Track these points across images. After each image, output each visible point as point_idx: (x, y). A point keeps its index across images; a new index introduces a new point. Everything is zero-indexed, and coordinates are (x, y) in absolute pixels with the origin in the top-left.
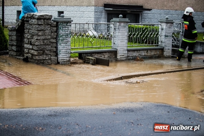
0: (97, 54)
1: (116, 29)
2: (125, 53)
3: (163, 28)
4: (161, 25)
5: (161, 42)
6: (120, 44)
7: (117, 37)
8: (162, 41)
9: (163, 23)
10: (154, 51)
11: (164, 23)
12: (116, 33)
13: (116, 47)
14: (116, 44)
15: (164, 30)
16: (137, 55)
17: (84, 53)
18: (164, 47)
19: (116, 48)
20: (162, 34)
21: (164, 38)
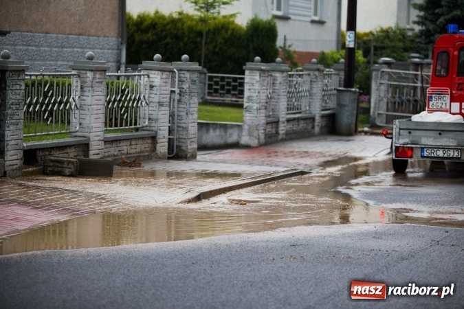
0: (59, 150)
1: (85, 89)
2: (100, 147)
3: (153, 84)
4: (148, 77)
5: (149, 119)
6: (94, 125)
7: (89, 107)
8: (152, 117)
9: (153, 72)
10: (140, 142)
11: (157, 72)
12: (85, 98)
13: (85, 134)
14: (84, 125)
15: (155, 88)
16: (116, 153)
17: (39, 149)
18: (156, 132)
19: (84, 137)
20: (151, 99)
21: (157, 110)
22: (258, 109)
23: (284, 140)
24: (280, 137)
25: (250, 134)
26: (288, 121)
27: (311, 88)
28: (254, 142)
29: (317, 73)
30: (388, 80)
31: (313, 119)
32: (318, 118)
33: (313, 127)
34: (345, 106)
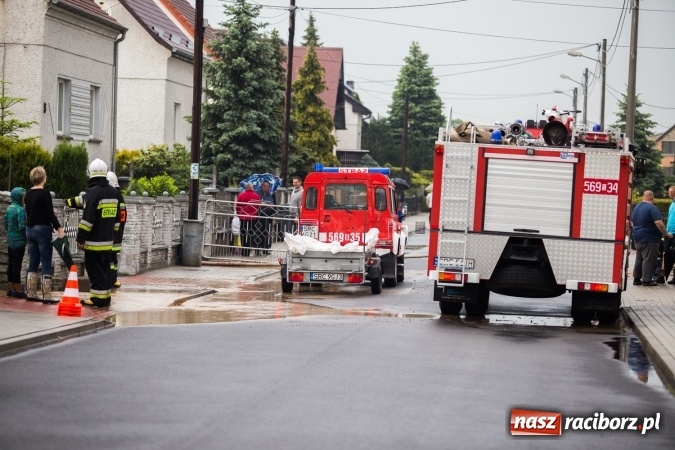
22: (135, 240)
23: (150, 270)
24: (148, 266)
25: (128, 263)
26: (153, 251)
27: (164, 220)
28: (132, 271)
29: (170, 205)
30: (214, 211)
31: (167, 250)
32: (170, 249)
33: (166, 259)
34: (193, 237)
